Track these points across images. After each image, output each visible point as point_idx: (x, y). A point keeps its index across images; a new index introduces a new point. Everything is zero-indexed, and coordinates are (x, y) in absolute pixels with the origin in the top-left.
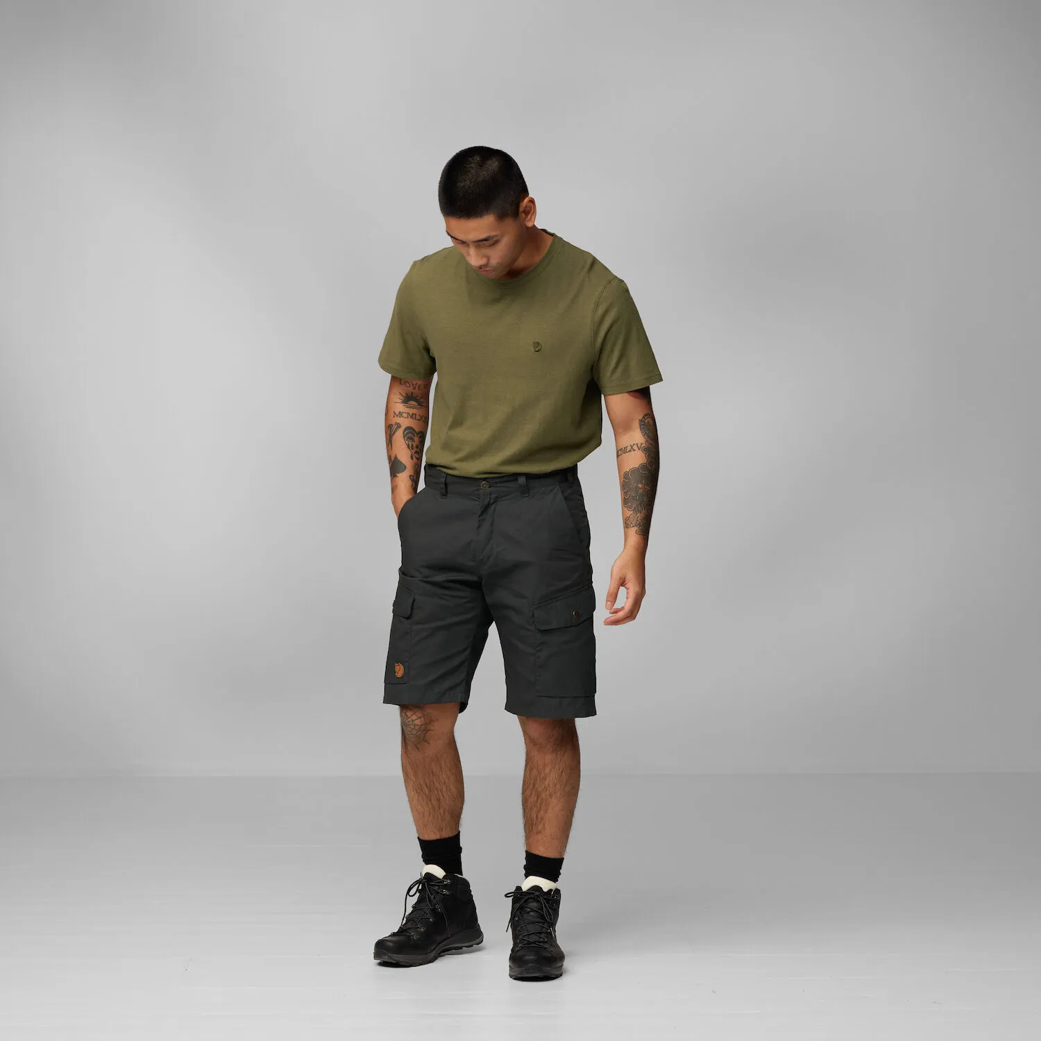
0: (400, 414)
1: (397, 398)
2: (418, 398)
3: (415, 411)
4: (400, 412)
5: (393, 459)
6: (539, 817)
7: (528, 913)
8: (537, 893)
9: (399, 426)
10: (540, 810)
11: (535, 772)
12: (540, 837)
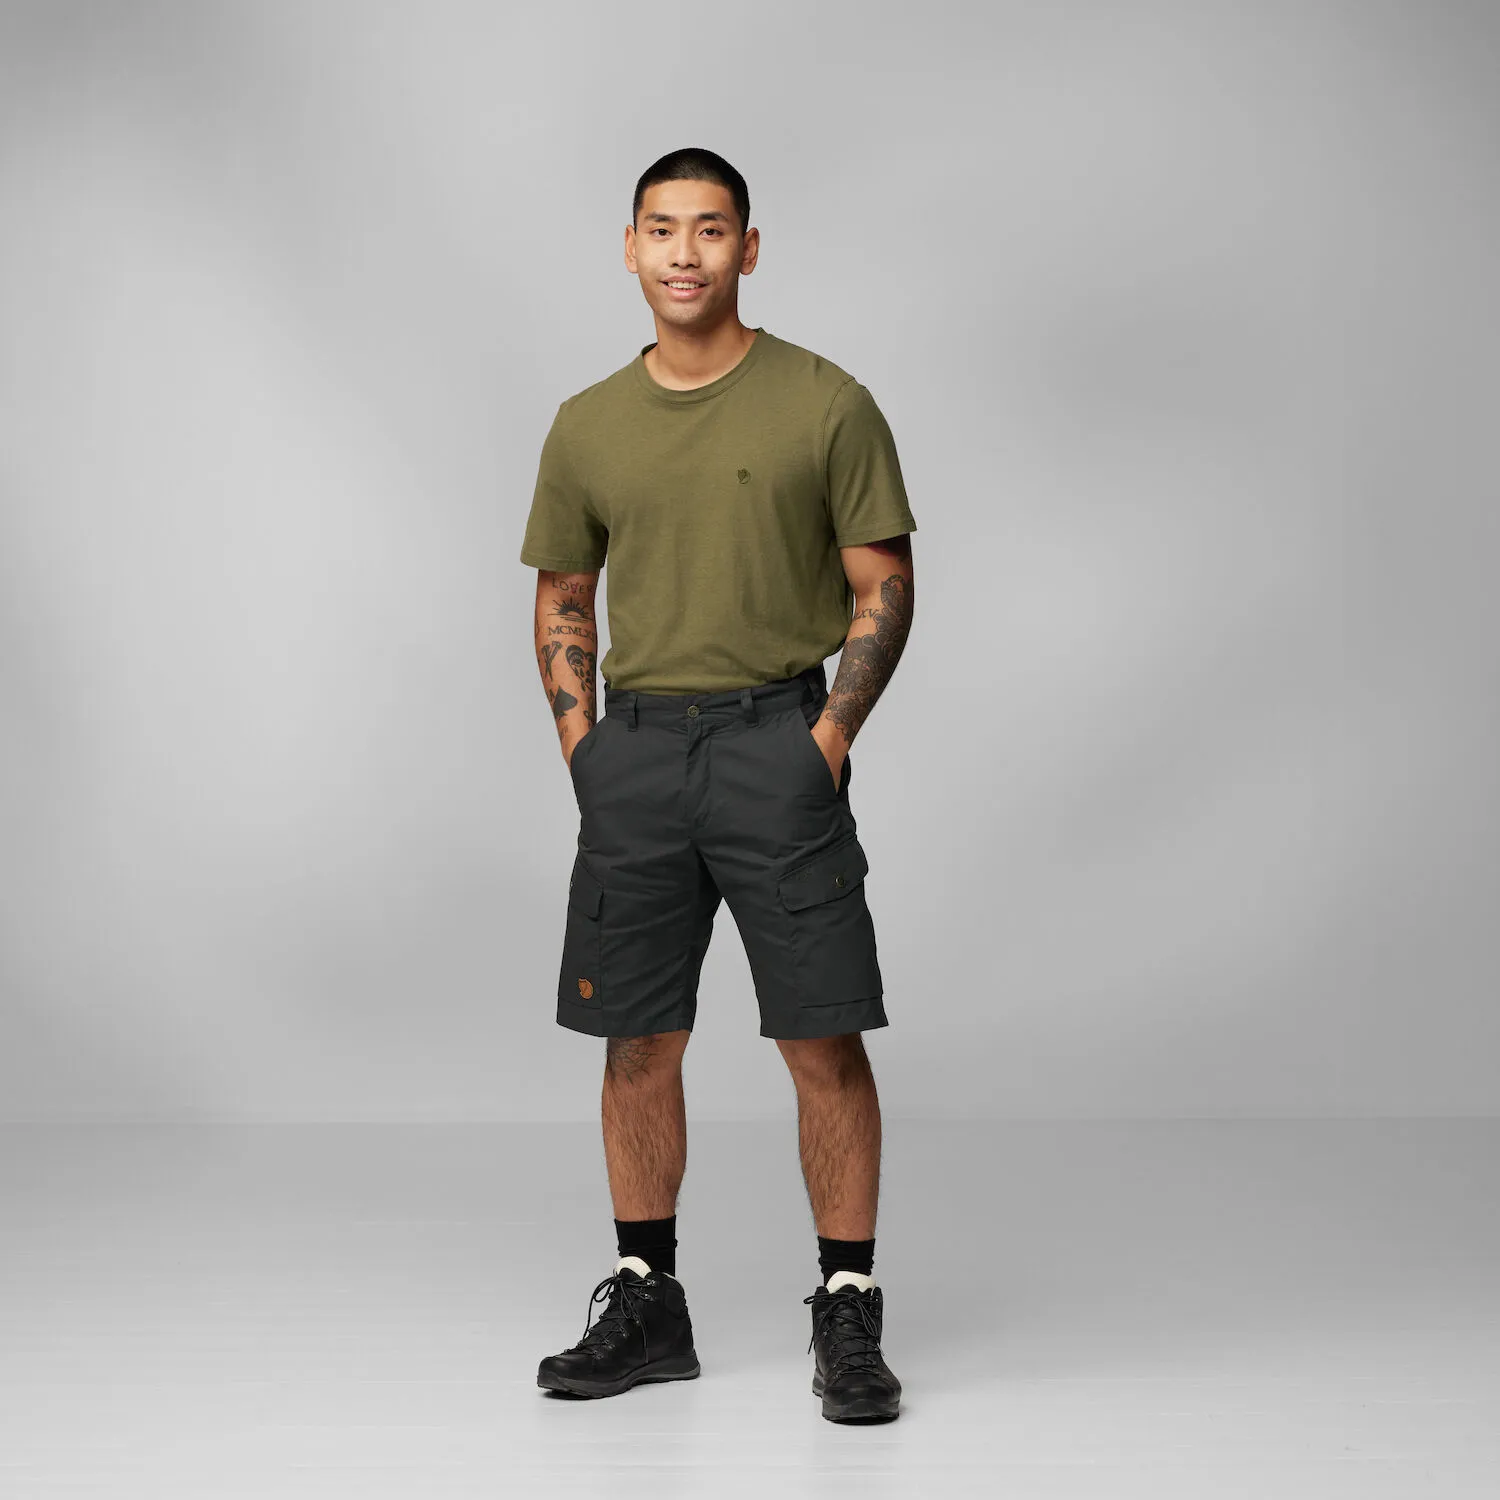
0: (559, 629)
1: (550, 609)
2: (580, 606)
3: (578, 625)
4: (558, 627)
5: (555, 693)
6: (832, 1185)
7: (841, 1325)
8: (852, 1295)
9: (558, 646)
10: (833, 1175)
11: (817, 1122)
12: (838, 1213)
